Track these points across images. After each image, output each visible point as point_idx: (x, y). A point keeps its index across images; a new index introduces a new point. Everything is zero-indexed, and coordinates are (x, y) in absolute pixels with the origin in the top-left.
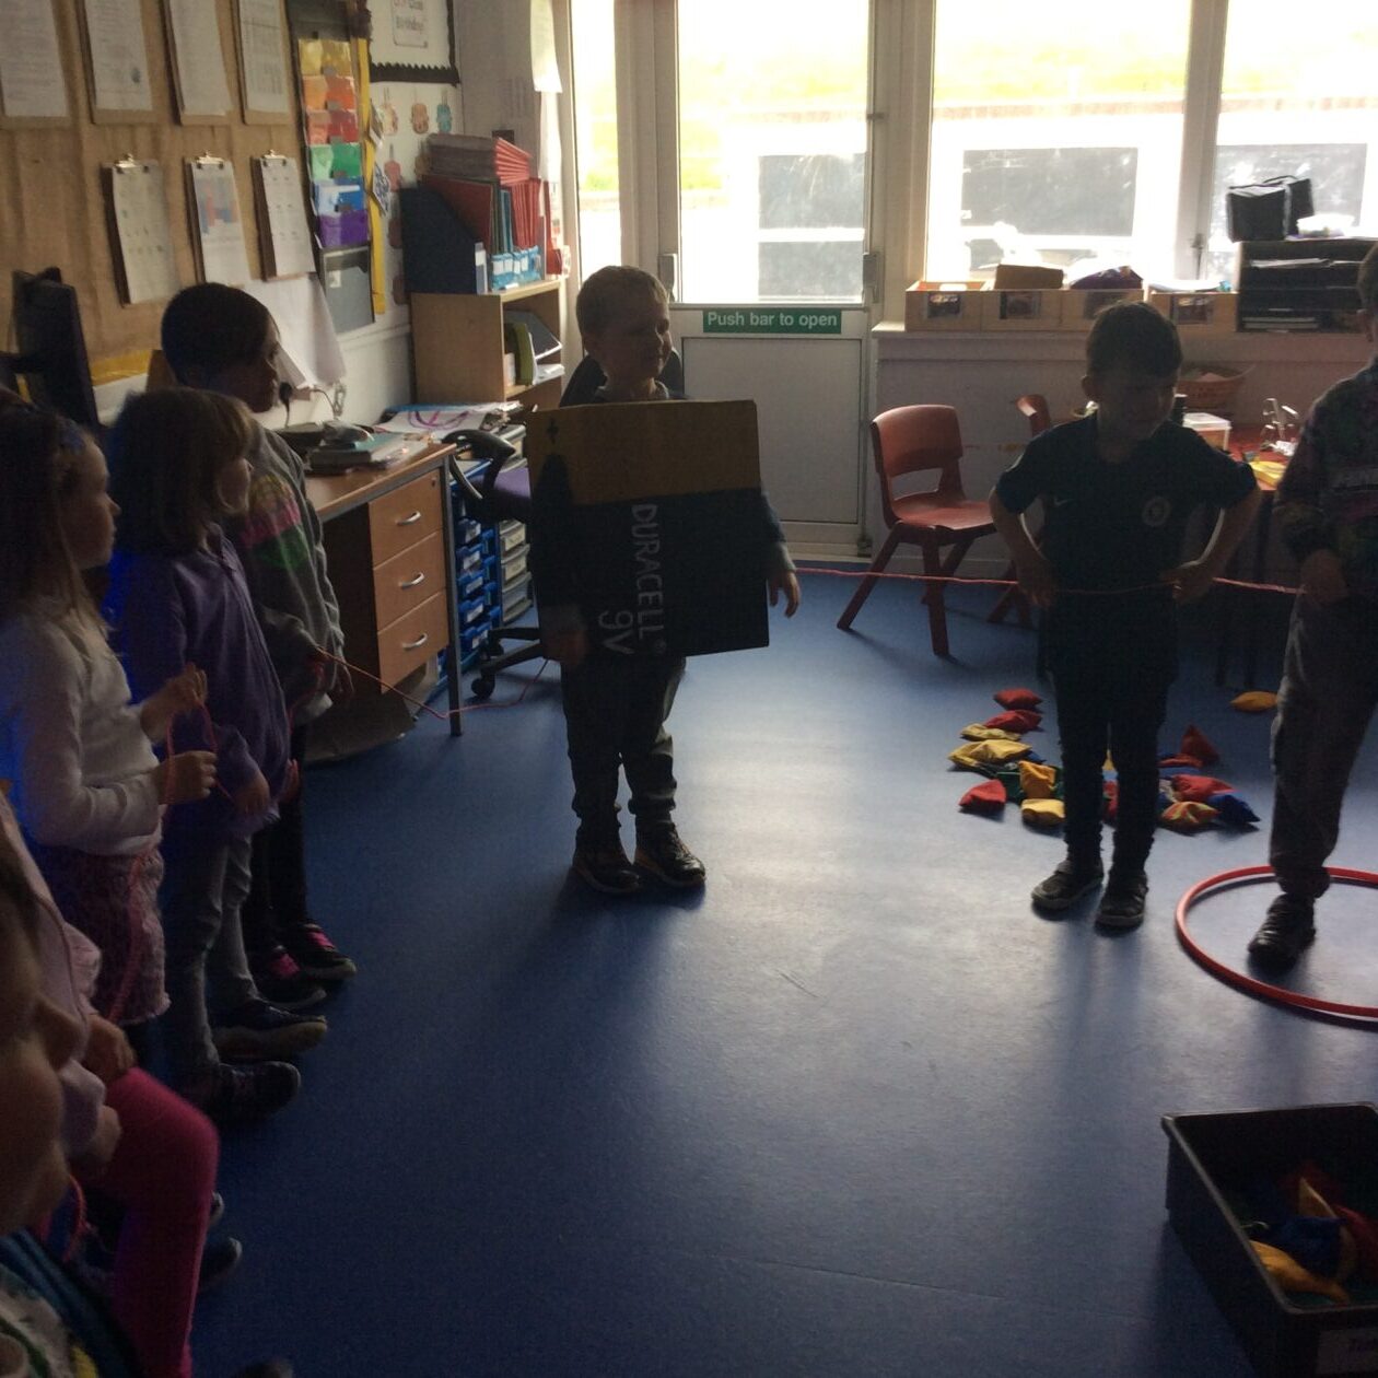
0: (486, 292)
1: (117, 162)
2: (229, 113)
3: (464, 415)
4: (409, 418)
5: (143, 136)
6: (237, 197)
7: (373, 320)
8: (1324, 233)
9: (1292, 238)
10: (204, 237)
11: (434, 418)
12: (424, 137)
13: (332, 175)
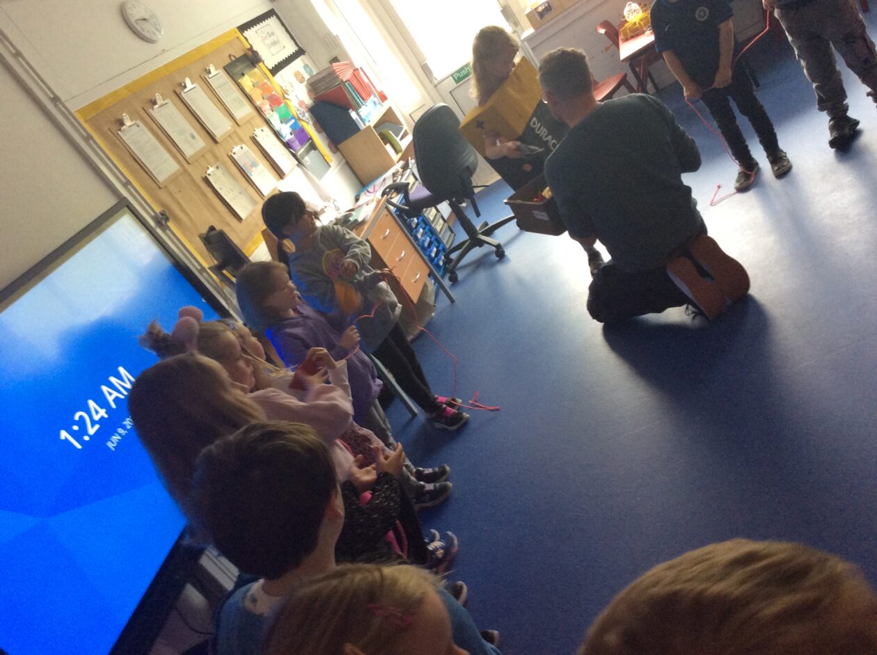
0: (364, 127)
1: (206, 172)
2: (232, 126)
3: (384, 180)
4: (365, 194)
5: (209, 156)
6: (255, 155)
7: (330, 166)
10: (252, 178)
11: (374, 188)
12: (305, 83)
13: (282, 122)
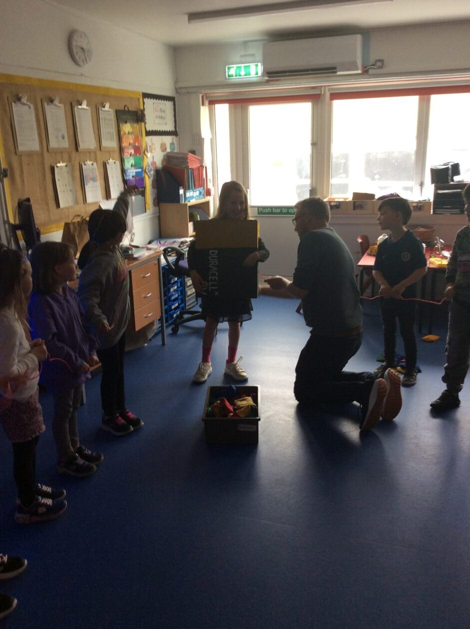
0: (183, 203)
1: (56, 164)
2: (95, 148)
3: (174, 242)
4: (157, 242)
5: (66, 156)
6: (99, 174)
7: (146, 212)
8: (462, 181)
9: (452, 183)
10: (86, 186)
11: (165, 242)
12: (165, 153)
13: (132, 166)
